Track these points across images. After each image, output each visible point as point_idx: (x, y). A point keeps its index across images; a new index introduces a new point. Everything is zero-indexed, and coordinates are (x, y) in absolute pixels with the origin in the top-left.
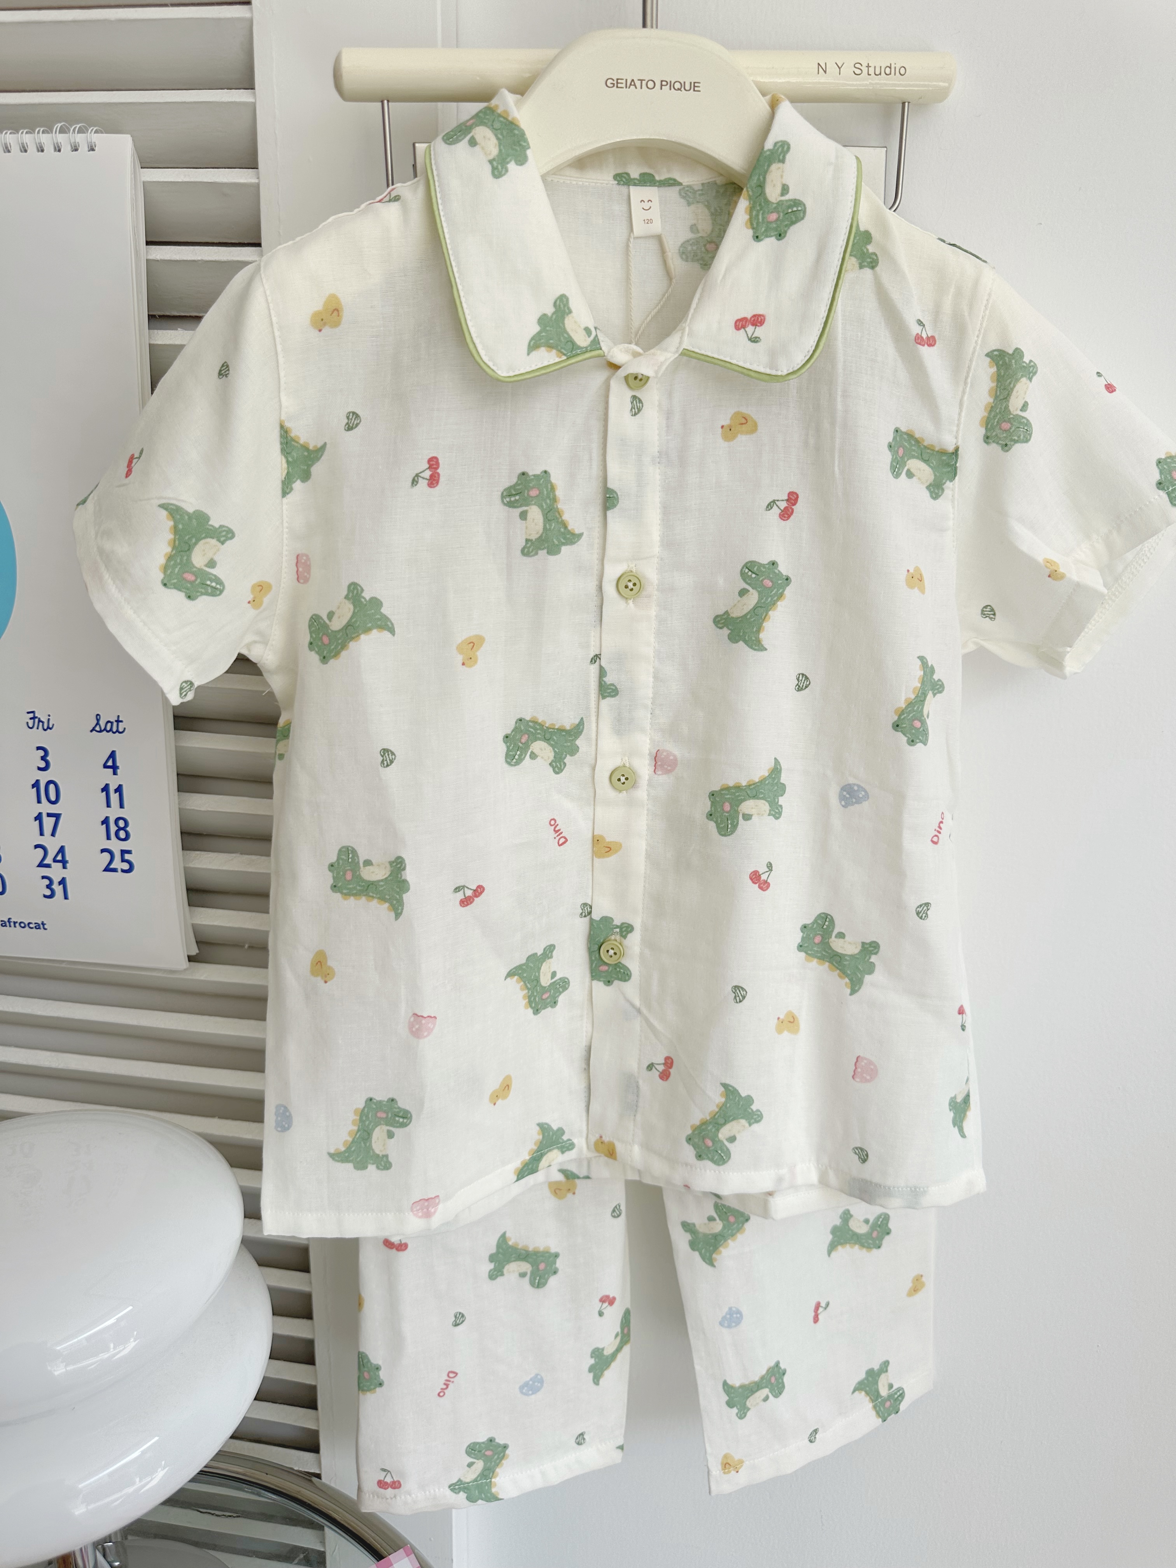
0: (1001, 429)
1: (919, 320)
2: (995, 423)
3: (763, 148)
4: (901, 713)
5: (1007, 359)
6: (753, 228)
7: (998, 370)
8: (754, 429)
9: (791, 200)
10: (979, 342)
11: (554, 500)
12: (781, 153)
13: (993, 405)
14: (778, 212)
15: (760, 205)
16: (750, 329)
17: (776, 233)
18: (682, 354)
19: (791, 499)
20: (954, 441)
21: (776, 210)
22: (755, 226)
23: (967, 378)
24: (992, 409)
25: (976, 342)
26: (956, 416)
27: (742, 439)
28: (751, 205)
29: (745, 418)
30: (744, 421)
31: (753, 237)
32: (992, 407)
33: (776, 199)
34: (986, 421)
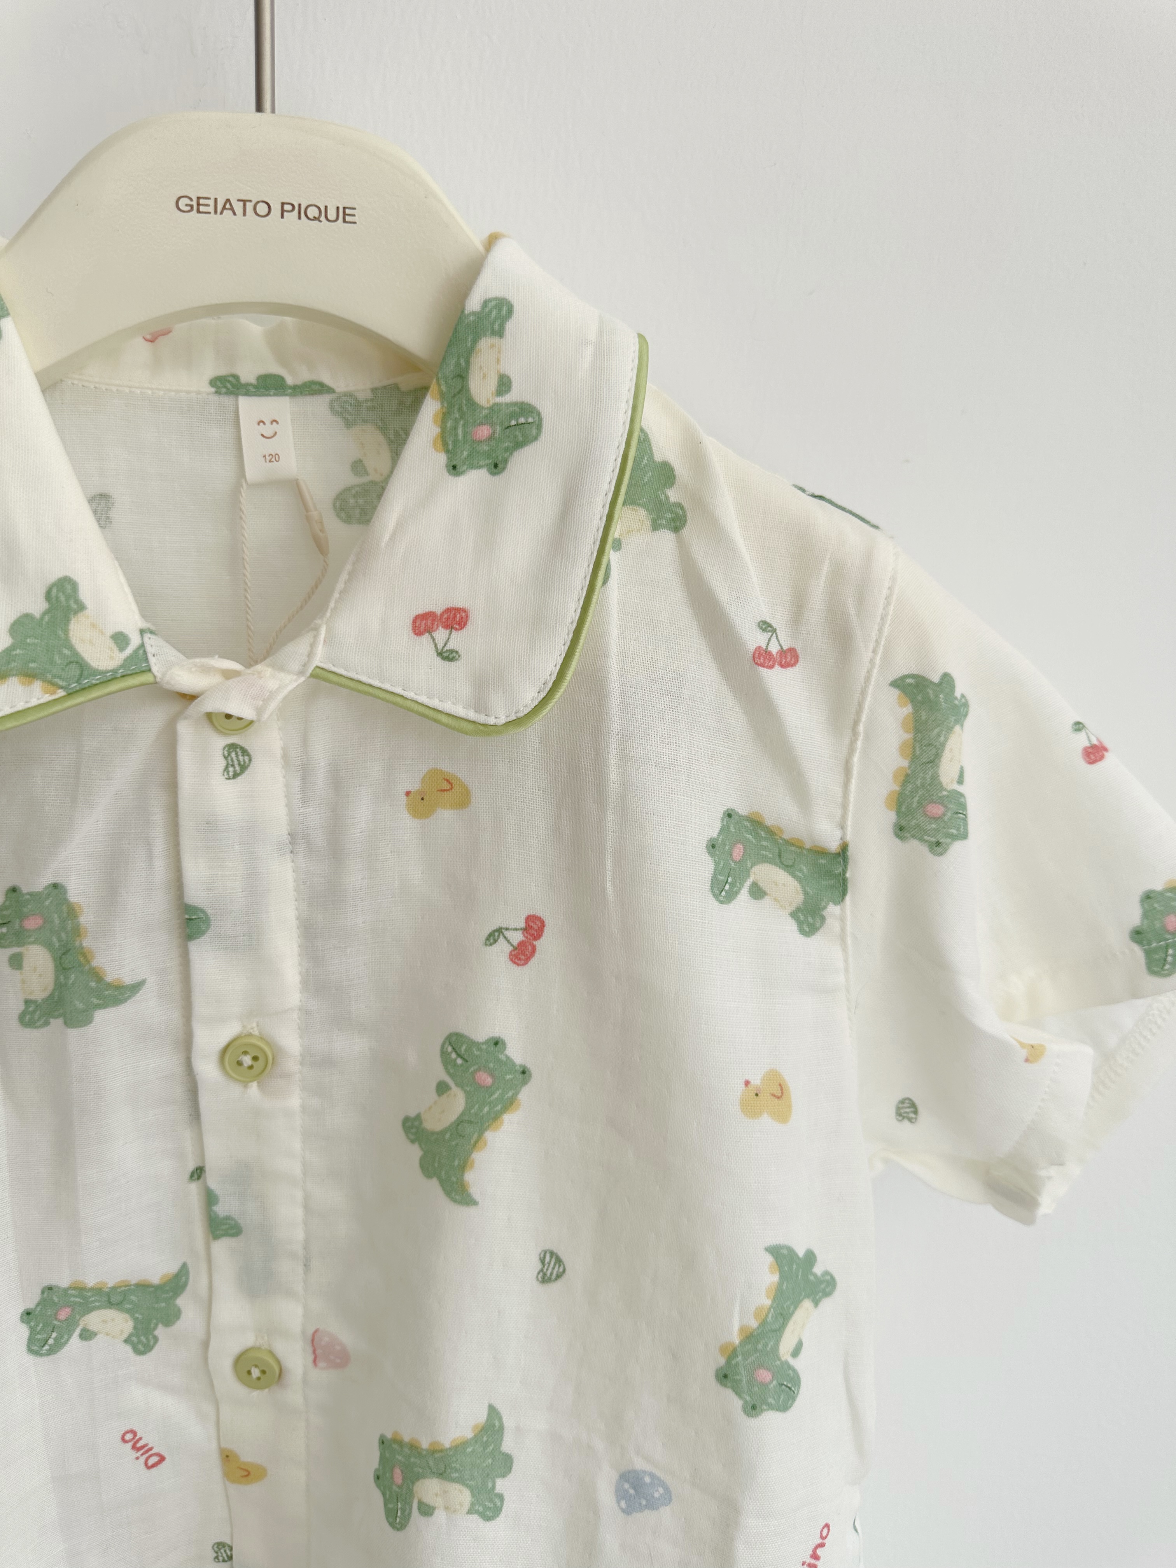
0: (926, 815)
1: (765, 622)
2: (915, 805)
3: (463, 312)
4: (731, 1353)
5: (930, 692)
6: (447, 451)
7: (916, 711)
8: (463, 801)
9: (515, 404)
10: (878, 661)
11: (77, 931)
12: (496, 319)
13: (909, 772)
14: (492, 425)
15: (460, 409)
16: (441, 634)
17: (487, 461)
18: (312, 676)
19: (531, 927)
20: (838, 834)
21: (488, 420)
22: (450, 447)
23: (856, 723)
24: (906, 779)
25: (872, 661)
26: (838, 791)
27: (445, 816)
28: (444, 410)
29: (448, 781)
30: (446, 786)
31: (447, 466)
32: (907, 775)
33: (488, 401)
34: (898, 800)
